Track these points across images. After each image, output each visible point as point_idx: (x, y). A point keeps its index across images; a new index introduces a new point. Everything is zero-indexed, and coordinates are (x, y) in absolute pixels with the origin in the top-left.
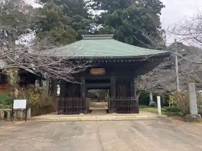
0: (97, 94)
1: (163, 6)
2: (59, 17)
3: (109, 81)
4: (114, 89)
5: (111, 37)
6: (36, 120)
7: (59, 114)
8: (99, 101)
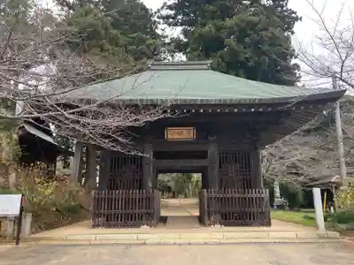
0: (172, 184)
1: (297, 19)
2: (103, 32)
3: (203, 155)
4: (215, 173)
5: (205, 67)
6: (42, 242)
7: (95, 226)
8: (174, 197)
